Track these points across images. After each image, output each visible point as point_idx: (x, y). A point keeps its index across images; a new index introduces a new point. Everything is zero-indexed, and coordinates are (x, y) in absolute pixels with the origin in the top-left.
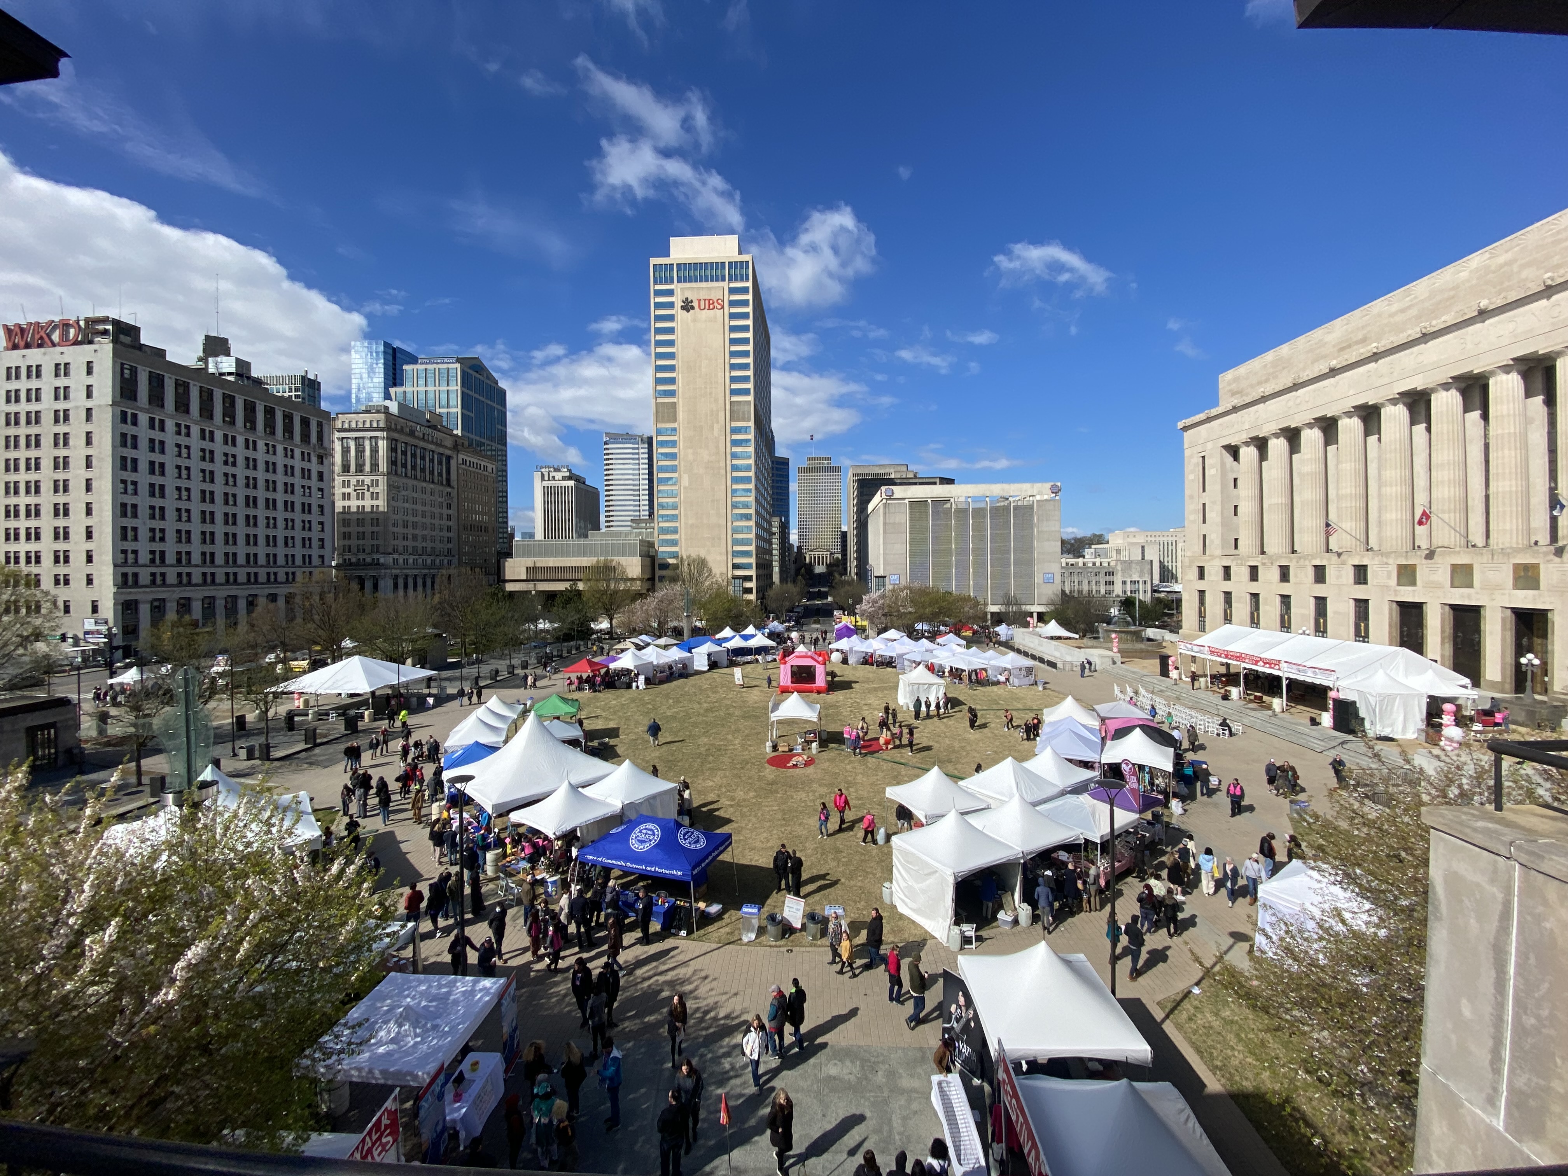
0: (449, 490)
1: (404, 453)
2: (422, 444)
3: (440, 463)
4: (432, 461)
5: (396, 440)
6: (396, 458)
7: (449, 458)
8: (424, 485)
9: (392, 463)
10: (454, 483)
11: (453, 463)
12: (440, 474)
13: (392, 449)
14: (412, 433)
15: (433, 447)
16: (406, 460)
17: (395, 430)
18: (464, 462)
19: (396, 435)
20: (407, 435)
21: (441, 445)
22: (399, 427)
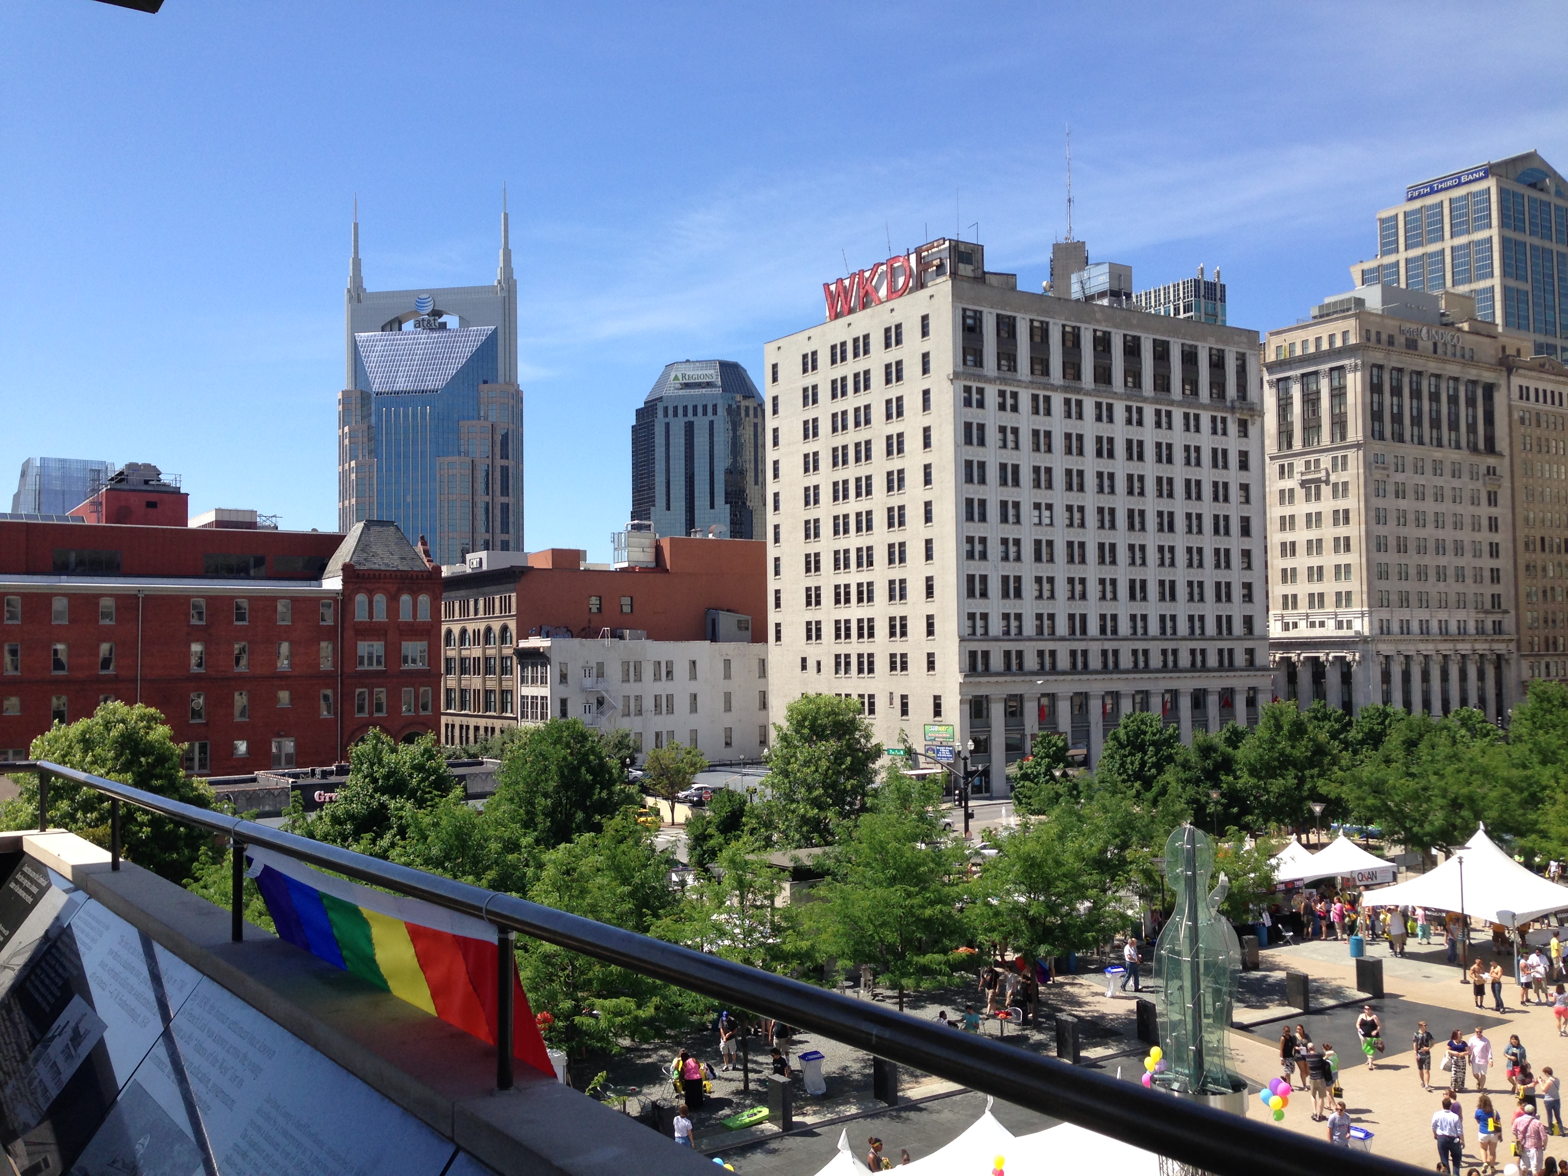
0: (1491, 461)
1: (1397, 391)
2: (1432, 366)
3: (1471, 402)
4: (1453, 400)
5: (1380, 368)
6: (1381, 404)
7: (1489, 390)
8: (1439, 454)
9: (1375, 416)
10: (1502, 443)
11: (1500, 399)
13: (1374, 388)
14: (1412, 345)
15: (1453, 370)
16: (1400, 407)
17: (1378, 346)
18: (1524, 394)
19: (1379, 358)
20: (1400, 351)
21: (1472, 363)
22: (1384, 338)
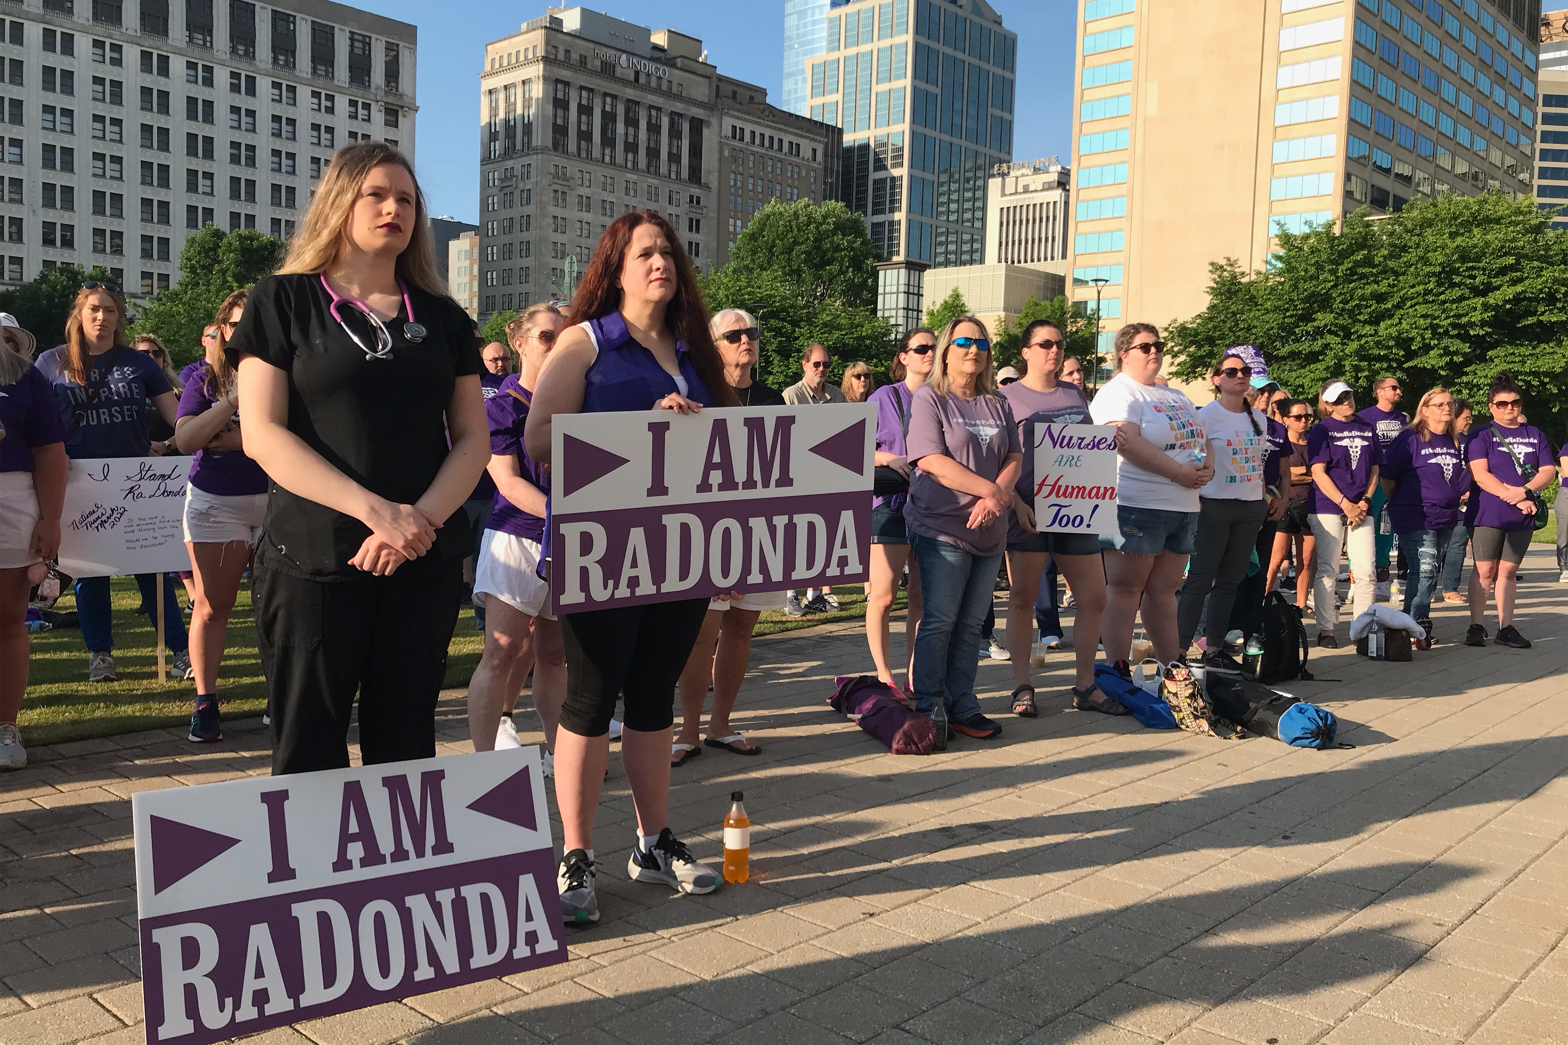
0: (696, 191)
1: (585, 110)
2: (630, 93)
3: (675, 133)
5: (567, 84)
6: (566, 120)
7: (697, 126)
8: (632, 177)
10: (710, 176)
11: (709, 134)
12: (675, 158)
13: (557, 101)
14: (608, 70)
15: (658, 100)
16: (589, 125)
17: (566, 63)
18: (738, 135)
19: (565, 74)
20: (593, 73)
21: (679, 97)
22: (575, 56)
